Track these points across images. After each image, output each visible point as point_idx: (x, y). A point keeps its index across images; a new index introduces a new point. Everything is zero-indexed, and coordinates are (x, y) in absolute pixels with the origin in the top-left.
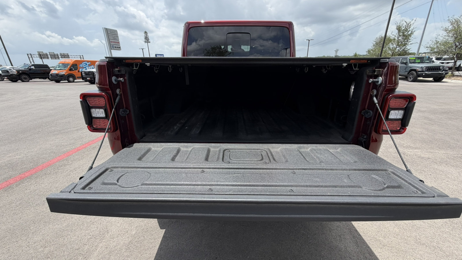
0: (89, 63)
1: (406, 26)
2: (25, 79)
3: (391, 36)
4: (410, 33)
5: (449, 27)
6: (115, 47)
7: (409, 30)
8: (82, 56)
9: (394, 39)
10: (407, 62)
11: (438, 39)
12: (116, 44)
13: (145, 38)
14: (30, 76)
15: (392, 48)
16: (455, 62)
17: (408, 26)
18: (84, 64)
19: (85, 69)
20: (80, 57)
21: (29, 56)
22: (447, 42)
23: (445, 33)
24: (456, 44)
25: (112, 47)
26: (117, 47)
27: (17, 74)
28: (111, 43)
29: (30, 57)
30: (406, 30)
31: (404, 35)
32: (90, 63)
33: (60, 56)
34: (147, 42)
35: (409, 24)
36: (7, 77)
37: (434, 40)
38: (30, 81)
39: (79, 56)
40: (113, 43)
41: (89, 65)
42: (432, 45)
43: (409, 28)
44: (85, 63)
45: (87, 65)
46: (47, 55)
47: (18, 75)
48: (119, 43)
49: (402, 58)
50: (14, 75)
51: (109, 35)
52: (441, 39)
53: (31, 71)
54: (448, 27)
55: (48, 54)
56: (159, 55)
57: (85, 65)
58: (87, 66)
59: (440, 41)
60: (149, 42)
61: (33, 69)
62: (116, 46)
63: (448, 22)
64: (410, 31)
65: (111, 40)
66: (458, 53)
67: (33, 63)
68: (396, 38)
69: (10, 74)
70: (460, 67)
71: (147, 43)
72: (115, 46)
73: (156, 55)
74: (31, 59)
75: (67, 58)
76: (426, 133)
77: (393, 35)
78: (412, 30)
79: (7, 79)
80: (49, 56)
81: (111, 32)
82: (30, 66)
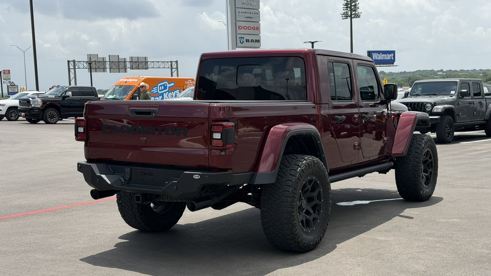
0: (171, 85)
2: (52, 117)
6: (247, 41)
8: (177, 62)
12: (252, 31)
13: (346, 4)
14: (60, 112)
18: (161, 86)
19: (161, 97)
20: (171, 65)
21: (70, 65)
25: (238, 40)
26: (252, 41)
27: (42, 106)
28: (239, 31)
29: (71, 67)
32: (173, 84)
33: (128, 65)
34: (351, 16)
36: (24, 114)
38: (59, 122)
39: (170, 63)
40: (243, 31)
41: (171, 90)
44: (164, 85)
45: (166, 89)
46: (104, 62)
47: (42, 110)
48: (258, 29)
50: (37, 108)
51: (238, 10)
53: (65, 103)
55: (107, 60)
56: (379, 52)
57: (162, 90)
58: (165, 92)
60: (357, 16)
61: (68, 96)
62: (250, 38)
65: (239, 24)
67: (73, 85)
69: (30, 107)
71: (349, 18)
72: (247, 37)
73: (370, 53)
74: (72, 71)
75: (142, 68)
79: (23, 117)
80: (108, 66)
81: (243, 4)
82: (66, 92)
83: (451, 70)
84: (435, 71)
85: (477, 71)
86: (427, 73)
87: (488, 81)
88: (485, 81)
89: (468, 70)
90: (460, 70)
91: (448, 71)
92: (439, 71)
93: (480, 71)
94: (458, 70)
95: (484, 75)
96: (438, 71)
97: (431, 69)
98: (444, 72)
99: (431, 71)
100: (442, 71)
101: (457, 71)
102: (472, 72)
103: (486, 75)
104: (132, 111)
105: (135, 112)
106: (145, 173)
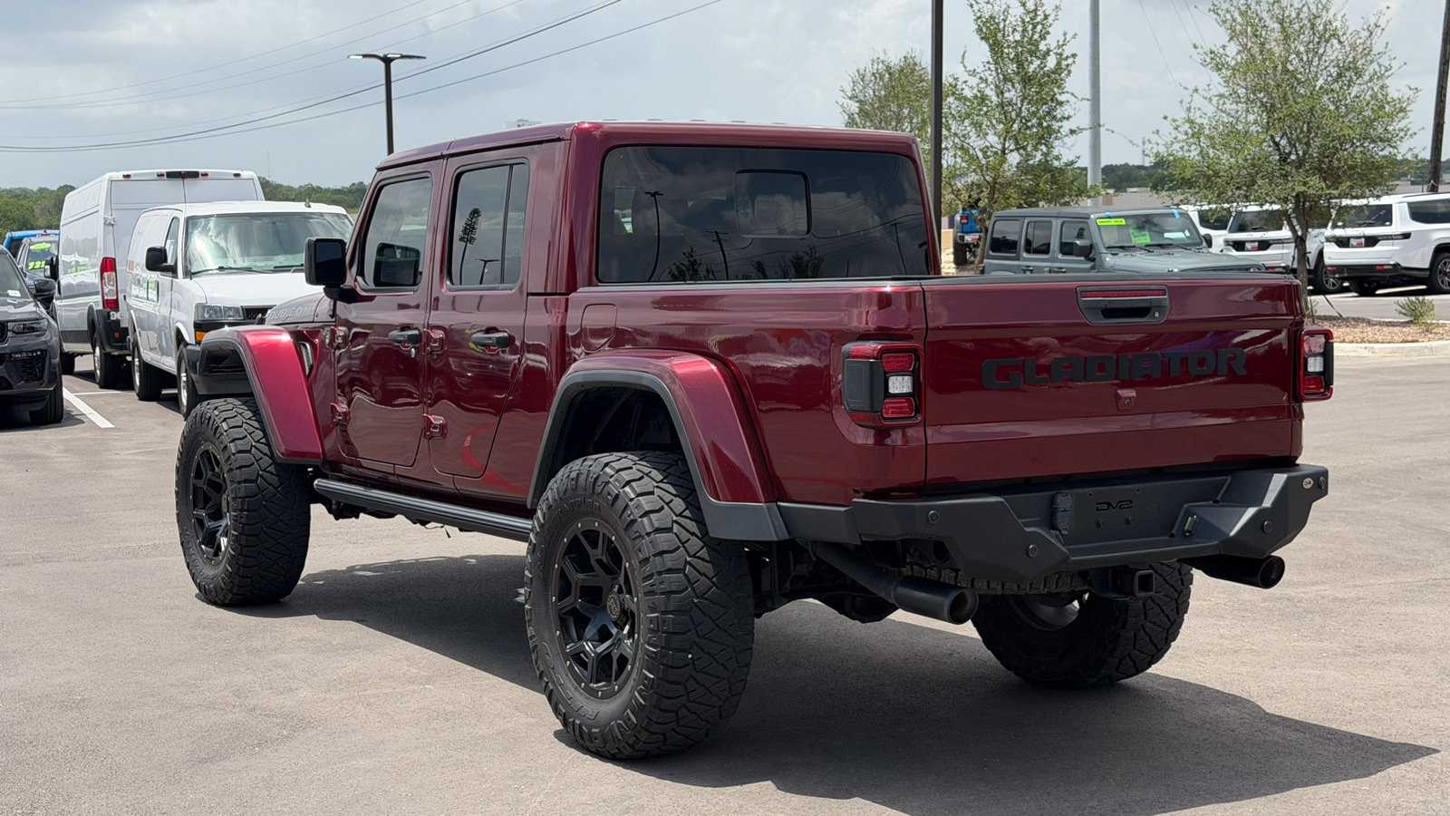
1: (1023, 22)
3: (963, 76)
4: (1051, 62)
5: (1224, 47)
7: (1042, 46)
9: (983, 99)
10: (1091, 247)
11: (1198, 114)
15: (980, 155)
16: (1300, 242)
17: (1035, 27)
22: (1238, 132)
23: (1216, 83)
24: (1277, 144)
30: (1031, 47)
31: (1027, 80)
35: (1036, 10)
37: (1181, 115)
42: (1176, 146)
43: (1043, 37)
49: (1060, 221)
52: (1206, 112)
54: (1221, 51)
59: (1205, 121)
63: (1216, 19)
64: (1048, 52)
66: (1297, 196)
68: (990, 92)
70: (1324, 266)
76: (1320, 546)
77: (973, 73)
78: (1059, 47)
104: (1091, 308)
105: (1102, 311)
106: (1109, 504)
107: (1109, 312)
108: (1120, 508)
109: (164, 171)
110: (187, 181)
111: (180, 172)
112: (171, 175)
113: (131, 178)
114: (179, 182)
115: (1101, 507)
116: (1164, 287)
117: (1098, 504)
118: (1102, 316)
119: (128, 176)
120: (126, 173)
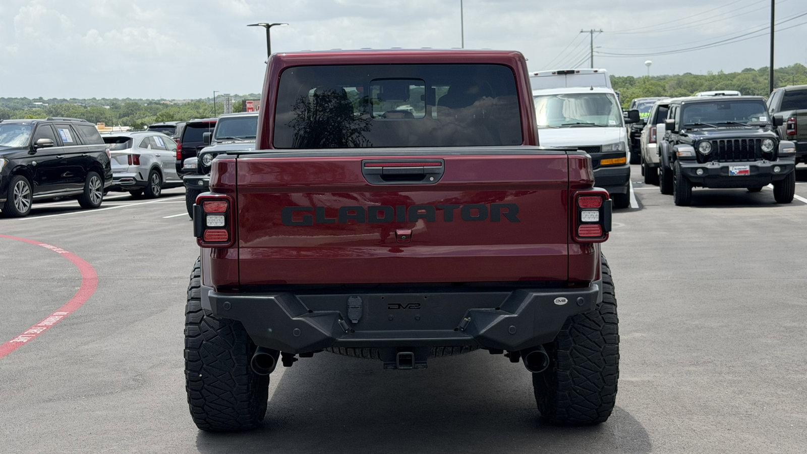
83: (56, 99)
84: (29, 100)
85: (99, 100)
86: (16, 103)
87: (122, 117)
88: (118, 117)
89: (85, 100)
90: (71, 99)
91: (51, 99)
92: (37, 99)
93: (103, 101)
94: (68, 99)
95: (113, 108)
96: (35, 100)
97: (22, 97)
98: (44, 102)
99: (22, 99)
100: (41, 99)
101: (66, 100)
102: (91, 103)
103: (116, 108)
104: (372, 174)
105: (381, 176)
106: (400, 305)
107: (386, 177)
108: (409, 308)
109: (556, 70)
110: (568, 76)
111: (564, 71)
112: (560, 73)
113: (538, 75)
114: (563, 76)
115: (391, 307)
116: (440, 160)
117: (389, 304)
118: (382, 180)
119: (537, 74)
120: (536, 73)
